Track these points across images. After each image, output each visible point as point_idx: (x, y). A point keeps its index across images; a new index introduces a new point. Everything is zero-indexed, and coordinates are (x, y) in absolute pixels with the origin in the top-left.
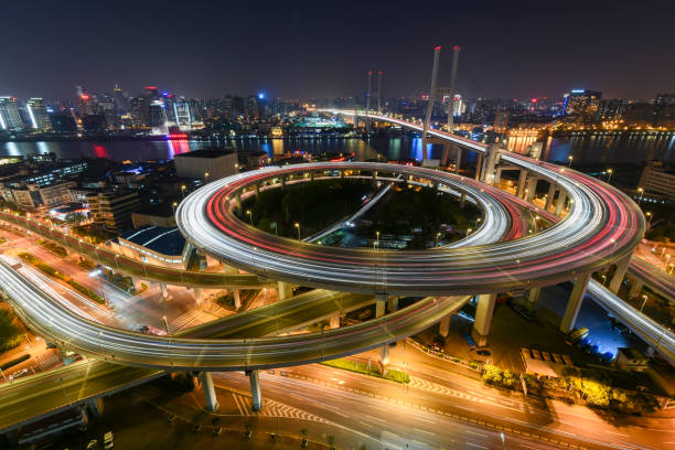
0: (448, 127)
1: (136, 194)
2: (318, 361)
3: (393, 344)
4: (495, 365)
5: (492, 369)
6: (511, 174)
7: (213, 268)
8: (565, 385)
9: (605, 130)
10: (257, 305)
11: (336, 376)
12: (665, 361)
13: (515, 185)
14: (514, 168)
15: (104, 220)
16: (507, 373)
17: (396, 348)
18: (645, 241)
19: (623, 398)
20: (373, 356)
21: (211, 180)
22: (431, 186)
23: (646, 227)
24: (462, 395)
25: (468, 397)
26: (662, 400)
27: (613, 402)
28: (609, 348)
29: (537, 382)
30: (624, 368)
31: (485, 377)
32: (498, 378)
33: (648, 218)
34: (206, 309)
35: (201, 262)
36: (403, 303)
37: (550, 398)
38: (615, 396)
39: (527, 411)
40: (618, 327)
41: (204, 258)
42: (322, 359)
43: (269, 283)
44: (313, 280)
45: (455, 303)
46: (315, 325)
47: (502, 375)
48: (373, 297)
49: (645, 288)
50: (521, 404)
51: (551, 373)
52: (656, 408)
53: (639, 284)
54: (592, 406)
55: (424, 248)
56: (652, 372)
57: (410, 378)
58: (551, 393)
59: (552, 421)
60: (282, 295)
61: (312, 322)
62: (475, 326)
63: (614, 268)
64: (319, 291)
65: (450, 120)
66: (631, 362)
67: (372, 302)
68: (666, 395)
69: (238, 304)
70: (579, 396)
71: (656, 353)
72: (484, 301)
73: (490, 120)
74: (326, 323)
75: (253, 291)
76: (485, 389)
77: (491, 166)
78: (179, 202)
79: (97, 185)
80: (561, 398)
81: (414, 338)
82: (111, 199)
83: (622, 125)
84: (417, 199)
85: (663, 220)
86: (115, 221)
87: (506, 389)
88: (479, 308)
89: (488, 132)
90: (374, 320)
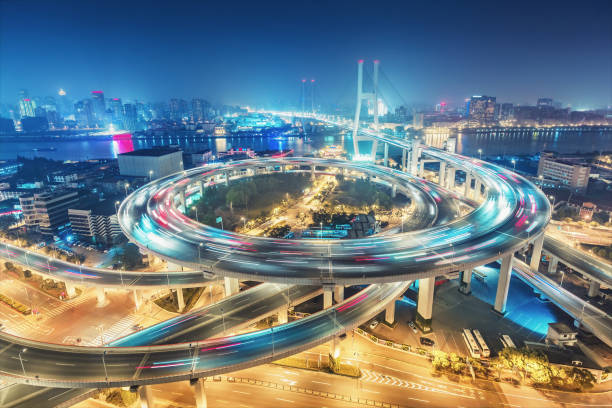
0: (375, 126)
2: (268, 361)
3: (343, 336)
4: (442, 350)
5: (440, 354)
6: (433, 166)
9: (502, 128)
10: (200, 305)
11: (287, 376)
12: (591, 334)
13: (437, 175)
14: (435, 161)
15: (37, 221)
16: (454, 357)
17: (346, 340)
18: (552, 221)
19: (562, 374)
20: (324, 349)
21: (154, 178)
22: (364, 178)
23: (551, 209)
24: (413, 385)
25: (420, 387)
27: (553, 378)
30: (557, 343)
31: (434, 363)
32: (445, 363)
33: (551, 202)
34: (146, 315)
36: (349, 292)
37: (497, 380)
38: (555, 373)
39: (478, 396)
42: (272, 359)
43: (215, 279)
44: (260, 274)
45: (398, 287)
46: (263, 321)
47: (449, 359)
48: (319, 288)
49: (559, 263)
50: (471, 389)
52: (592, 382)
53: (555, 260)
54: (537, 386)
56: (582, 345)
57: (362, 371)
60: (229, 291)
61: (258, 319)
62: (420, 311)
63: (532, 247)
64: (266, 284)
65: (376, 120)
66: (562, 337)
67: (319, 293)
68: (599, 368)
69: (181, 304)
70: (522, 374)
71: (581, 325)
72: (425, 285)
73: (409, 119)
74: (274, 319)
75: (198, 289)
76: (434, 376)
77: (415, 159)
78: (121, 200)
79: (32, 186)
80: (507, 380)
81: (363, 327)
82: (46, 200)
83: (516, 123)
84: (353, 190)
85: (562, 202)
86: (51, 222)
87: (455, 375)
88: (421, 293)
89: (409, 130)
90: (322, 312)
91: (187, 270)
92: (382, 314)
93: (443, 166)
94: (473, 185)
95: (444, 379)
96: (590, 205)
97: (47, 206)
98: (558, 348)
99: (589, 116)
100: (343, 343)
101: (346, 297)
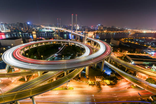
0: (76, 32)
2: (51, 90)
3: (69, 81)
4: (90, 81)
5: (90, 82)
7: (17, 71)
8: (103, 82)
9: (104, 32)
10: (31, 79)
11: (57, 92)
13: (90, 43)
14: (90, 40)
16: (93, 82)
17: (70, 82)
18: (112, 52)
20: (64, 85)
21: (14, 46)
22: (74, 44)
23: (112, 50)
24: (85, 89)
25: (86, 89)
26: (117, 81)
27: (111, 83)
28: (109, 73)
29: (98, 82)
30: (112, 76)
31: (89, 84)
32: (91, 83)
34: (15, 83)
35: (13, 70)
36: (70, 72)
37: (101, 85)
38: (111, 82)
39: (97, 89)
40: (110, 69)
41: (14, 68)
42: (52, 89)
43: (35, 72)
44: (48, 70)
45: (81, 69)
46: (49, 81)
47: (92, 83)
49: (113, 61)
50: (96, 88)
51: (100, 80)
53: (112, 60)
54: (108, 85)
55: (74, 58)
57: (74, 88)
58: (101, 84)
59: (101, 90)
60: (39, 75)
62: (86, 74)
63: (108, 58)
64: (49, 72)
65: (77, 30)
67: (63, 72)
68: (118, 80)
69: (26, 80)
70: (105, 83)
71: (116, 72)
72: (87, 68)
73: (84, 30)
74: (52, 80)
75: (30, 75)
76: (89, 86)
77: (86, 40)
78: (3, 53)
81: (74, 79)
83: (107, 31)
84: (71, 48)
85: (114, 48)
87: (93, 86)
88: (86, 70)
89: (84, 33)
90: (64, 77)
91: (27, 71)
92: (78, 75)
93: (92, 41)
94: (98, 45)
95: (91, 86)
96: (119, 49)
99: (121, 30)
101: (70, 73)
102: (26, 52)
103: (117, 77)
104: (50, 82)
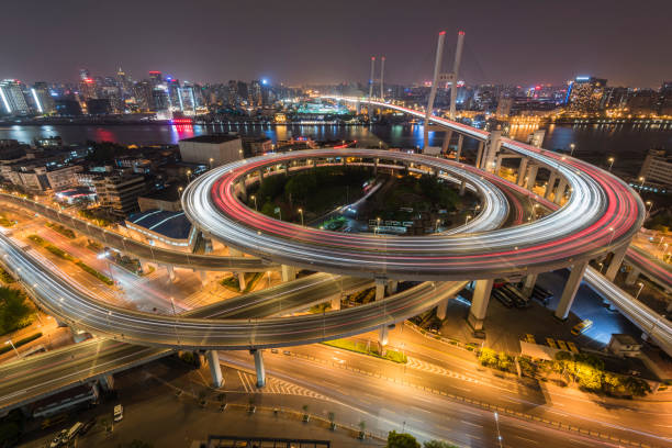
0: (450, 114)
1: (142, 178)
2: (319, 341)
3: (392, 326)
4: (491, 347)
5: (487, 351)
6: (513, 162)
7: (218, 251)
8: (558, 368)
9: (608, 119)
10: (258, 287)
11: (337, 356)
12: (658, 347)
13: (516, 172)
14: (516, 156)
15: (111, 203)
16: (502, 355)
17: (394, 330)
18: (643, 230)
19: (615, 381)
20: (373, 336)
21: (216, 165)
22: (431, 173)
23: (645, 216)
24: (457, 376)
25: (463, 378)
26: (652, 384)
27: (605, 385)
28: (604, 336)
29: (531, 365)
30: (617, 352)
31: (481, 358)
32: (493, 360)
33: (647, 207)
34: (212, 290)
35: (207, 245)
36: (402, 287)
37: (544, 380)
38: (607, 379)
39: (520, 389)
41: (210, 241)
42: (324, 340)
43: (273, 266)
44: (315, 264)
45: (453, 288)
46: (317, 307)
47: (497, 357)
48: (373, 281)
49: (641, 276)
50: (515, 384)
51: (546, 357)
52: (646, 392)
53: (638, 271)
54: (585, 389)
55: (423, 233)
56: (644, 358)
57: (408, 358)
58: (544, 376)
59: (545, 403)
60: (285, 278)
61: (313, 304)
62: (473, 310)
63: (611, 256)
64: (320, 274)
65: (453, 107)
66: (624, 348)
67: (373, 285)
68: (658, 380)
69: (243, 286)
70: (571, 378)
71: (649, 339)
72: (481, 286)
73: (493, 106)
74: (327, 305)
75: (257, 274)
77: (492, 154)
78: (184, 187)
79: (103, 169)
80: (554, 381)
81: (417, 321)
82: (117, 183)
83: (626, 114)
84: (417, 187)
85: (663, 209)
86: (122, 204)
87: (501, 373)
88: (476, 293)
89: (490, 120)
90: (374, 303)
91: (248, 256)
92: (434, 311)
93: (524, 162)
94: (556, 185)
95: (490, 371)
97: (118, 189)
98: (617, 358)
100: (391, 332)
101: (398, 292)
102: (251, 189)
103: (654, 366)
104: (320, 313)
